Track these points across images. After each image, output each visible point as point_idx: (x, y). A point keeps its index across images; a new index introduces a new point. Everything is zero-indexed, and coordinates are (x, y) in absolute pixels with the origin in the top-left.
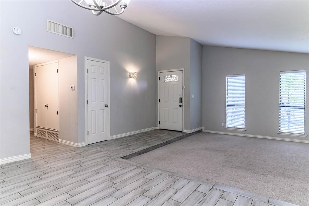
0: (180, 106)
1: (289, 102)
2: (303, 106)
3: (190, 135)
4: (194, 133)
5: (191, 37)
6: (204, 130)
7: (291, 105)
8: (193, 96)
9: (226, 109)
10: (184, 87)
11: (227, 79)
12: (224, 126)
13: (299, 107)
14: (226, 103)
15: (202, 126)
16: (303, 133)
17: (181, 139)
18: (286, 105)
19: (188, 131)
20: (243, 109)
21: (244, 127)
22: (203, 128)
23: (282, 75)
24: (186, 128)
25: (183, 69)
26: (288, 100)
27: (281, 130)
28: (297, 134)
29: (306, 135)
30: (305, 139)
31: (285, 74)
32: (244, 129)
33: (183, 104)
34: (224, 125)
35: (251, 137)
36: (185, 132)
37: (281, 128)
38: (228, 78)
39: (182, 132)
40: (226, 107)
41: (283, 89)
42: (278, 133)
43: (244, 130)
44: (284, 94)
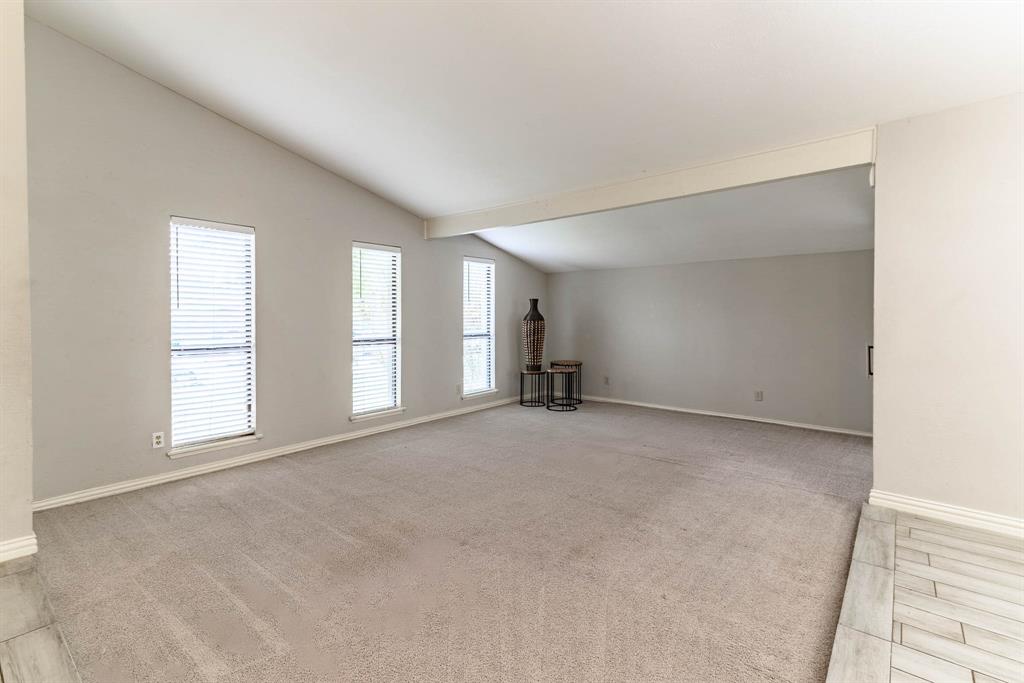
12: (161, 445)
16: (394, 405)
29: (404, 408)
31: (363, 251)
32: (252, 434)
34: (161, 439)
43: (252, 440)
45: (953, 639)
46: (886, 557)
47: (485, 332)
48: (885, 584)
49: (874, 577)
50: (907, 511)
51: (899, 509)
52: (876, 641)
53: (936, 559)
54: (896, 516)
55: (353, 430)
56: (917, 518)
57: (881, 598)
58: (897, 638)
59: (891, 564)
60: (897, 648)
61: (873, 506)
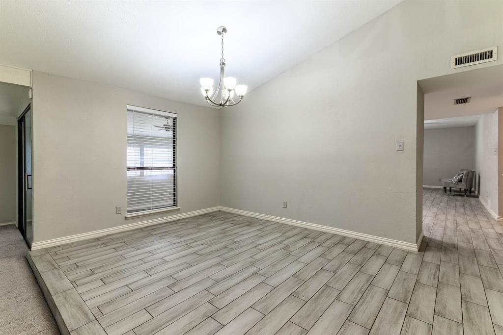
45: (91, 275)
46: (53, 265)
48: (60, 274)
49: (54, 274)
50: (50, 246)
51: (46, 247)
52: (70, 291)
53: (71, 257)
54: (46, 250)
56: (55, 247)
57: (61, 278)
58: (75, 286)
59: (57, 266)
60: (78, 288)
61: (34, 251)
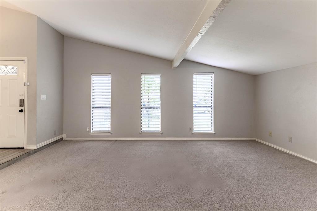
0: (21, 111)
1: (149, 103)
2: (159, 106)
3: (35, 153)
4: (46, 147)
5: (39, 16)
6: (65, 139)
7: (150, 106)
8: (44, 97)
9: (92, 111)
10: (28, 84)
11: (92, 78)
12: (89, 131)
13: (156, 107)
14: (92, 105)
15: (63, 134)
16: (159, 131)
17: (8, 165)
18: (147, 105)
19: (33, 147)
20: (109, 110)
21: (110, 130)
22: (64, 136)
23: (143, 77)
24: (29, 142)
25: (26, 58)
26: (148, 101)
27: (143, 130)
28: (154, 132)
29: (162, 133)
30: (161, 137)
31: (146, 76)
32: (110, 132)
33: (25, 108)
34: (89, 129)
35: (117, 140)
36: (28, 148)
37: (143, 128)
38: (94, 77)
39: (23, 148)
40: (92, 110)
41: (144, 90)
42: (140, 133)
43: (110, 134)
44: (145, 95)
47: (210, 105)
55: (139, 137)
